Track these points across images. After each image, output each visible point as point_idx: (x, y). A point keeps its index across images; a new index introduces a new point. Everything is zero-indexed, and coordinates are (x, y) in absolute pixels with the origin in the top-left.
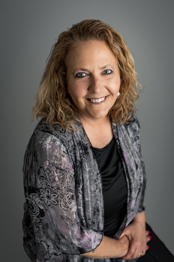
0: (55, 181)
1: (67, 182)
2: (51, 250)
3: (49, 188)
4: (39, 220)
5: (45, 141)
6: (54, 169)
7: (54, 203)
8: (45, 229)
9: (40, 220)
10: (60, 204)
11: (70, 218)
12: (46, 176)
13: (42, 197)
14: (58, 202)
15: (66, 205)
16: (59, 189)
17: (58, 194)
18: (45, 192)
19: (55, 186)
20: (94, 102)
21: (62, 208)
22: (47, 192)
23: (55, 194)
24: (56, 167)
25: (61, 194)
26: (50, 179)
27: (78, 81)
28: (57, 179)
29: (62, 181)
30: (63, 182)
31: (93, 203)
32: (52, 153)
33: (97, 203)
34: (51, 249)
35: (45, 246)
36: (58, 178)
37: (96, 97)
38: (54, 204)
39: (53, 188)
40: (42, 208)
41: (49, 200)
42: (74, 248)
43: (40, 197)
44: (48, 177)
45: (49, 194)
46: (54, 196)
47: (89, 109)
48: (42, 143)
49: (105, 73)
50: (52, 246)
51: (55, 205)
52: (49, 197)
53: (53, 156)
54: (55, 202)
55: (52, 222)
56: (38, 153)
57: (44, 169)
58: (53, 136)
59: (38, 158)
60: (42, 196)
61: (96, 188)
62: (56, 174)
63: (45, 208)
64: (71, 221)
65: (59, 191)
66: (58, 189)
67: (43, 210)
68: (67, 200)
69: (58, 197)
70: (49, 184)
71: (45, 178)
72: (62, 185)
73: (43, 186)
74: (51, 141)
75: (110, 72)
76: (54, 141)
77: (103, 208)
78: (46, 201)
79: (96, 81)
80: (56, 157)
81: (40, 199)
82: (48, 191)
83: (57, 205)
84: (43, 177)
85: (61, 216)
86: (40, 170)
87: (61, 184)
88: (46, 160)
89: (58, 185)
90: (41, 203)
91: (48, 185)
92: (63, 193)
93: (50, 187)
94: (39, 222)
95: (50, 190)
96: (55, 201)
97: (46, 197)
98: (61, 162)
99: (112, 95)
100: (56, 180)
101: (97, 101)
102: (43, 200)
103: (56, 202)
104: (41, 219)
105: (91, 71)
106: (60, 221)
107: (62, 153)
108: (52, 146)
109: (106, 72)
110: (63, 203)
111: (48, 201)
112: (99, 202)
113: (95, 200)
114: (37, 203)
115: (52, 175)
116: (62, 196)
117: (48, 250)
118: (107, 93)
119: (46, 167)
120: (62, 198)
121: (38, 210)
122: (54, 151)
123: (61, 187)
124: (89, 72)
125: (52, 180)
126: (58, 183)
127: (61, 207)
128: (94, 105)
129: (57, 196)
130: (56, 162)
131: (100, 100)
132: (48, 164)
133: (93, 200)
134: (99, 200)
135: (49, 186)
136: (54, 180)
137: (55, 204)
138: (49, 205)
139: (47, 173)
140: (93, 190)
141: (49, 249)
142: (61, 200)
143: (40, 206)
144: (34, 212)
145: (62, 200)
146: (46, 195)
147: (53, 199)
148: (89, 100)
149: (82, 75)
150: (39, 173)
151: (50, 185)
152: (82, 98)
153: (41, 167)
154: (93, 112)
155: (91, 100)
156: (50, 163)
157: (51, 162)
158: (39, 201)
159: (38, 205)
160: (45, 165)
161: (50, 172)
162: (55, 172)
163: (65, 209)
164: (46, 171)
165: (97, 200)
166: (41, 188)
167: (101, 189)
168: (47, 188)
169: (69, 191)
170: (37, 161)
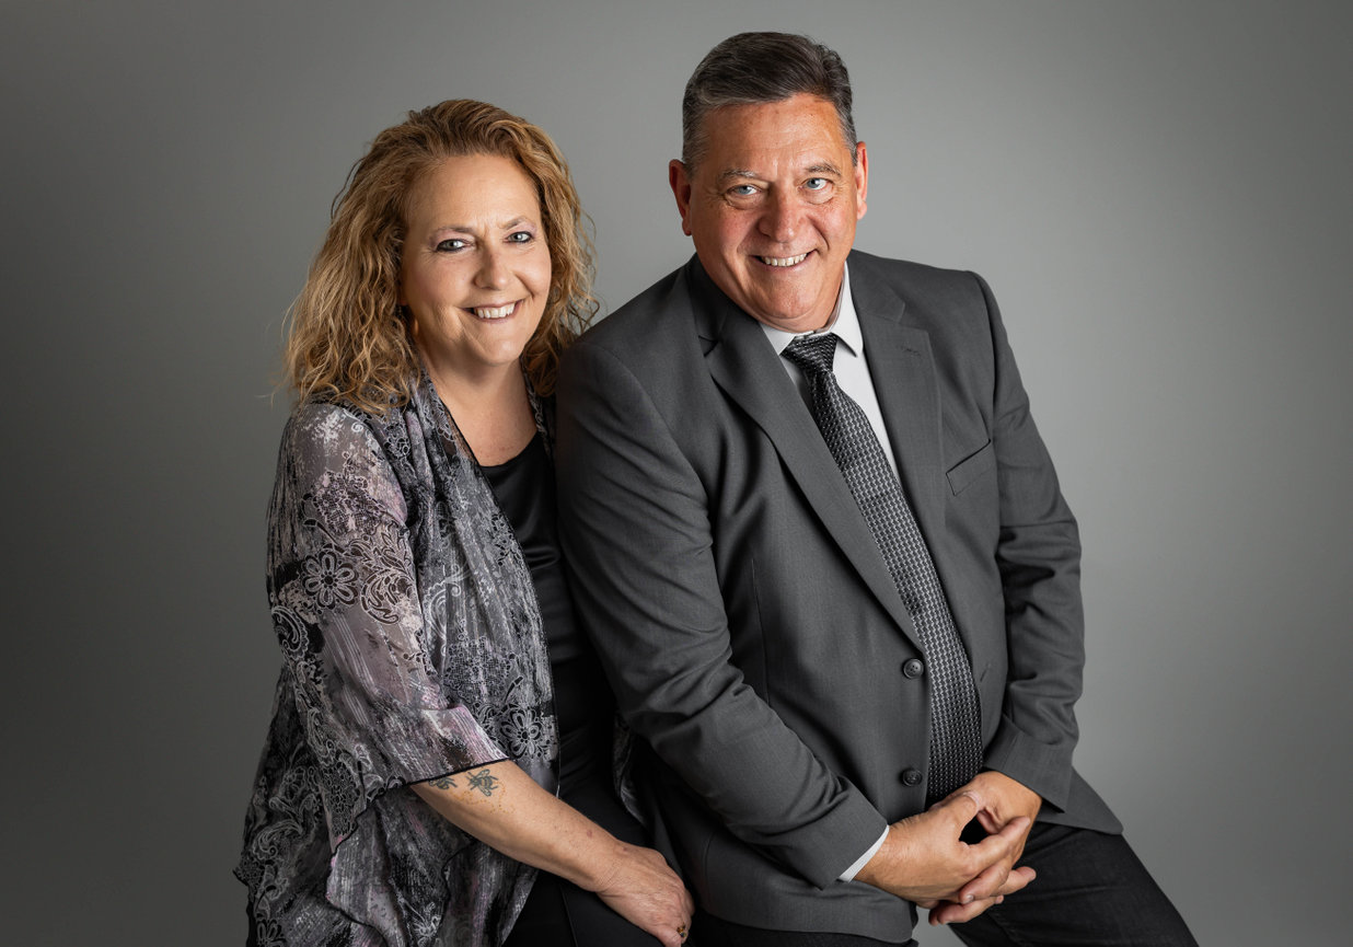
0: (346, 530)
1: (383, 534)
2: (369, 779)
3: (330, 553)
4: (314, 667)
5: (321, 421)
6: (344, 497)
7: (343, 597)
8: (333, 691)
9: (315, 664)
10: (363, 599)
11: (399, 644)
12: (322, 518)
13: (311, 585)
14: (356, 594)
15: (380, 605)
16: (358, 554)
17: (358, 567)
18: (318, 567)
19: (347, 546)
20: (488, 315)
21: (370, 613)
22: (324, 564)
23: (348, 570)
24: (349, 493)
25: (365, 568)
26: (332, 527)
27: (443, 259)
28: (351, 523)
29: (365, 529)
30: (368, 533)
31: (506, 599)
32: (339, 451)
33: (515, 596)
34: (370, 775)
35: (350, 768)
36: (354, 522)
37: (493, 302)
38: (344, 601)
39: (342, 551)
40: (312, 619)
41: (331, 587)
42: (430, 744)
43: (307, 586)
44: (326, 519)
45: (332, 569)
46: (346, 574)
47: (471, 337)
48: (312, 428)
49: (514, 239)
50: (368, 762)
51: (347, 603)
52: (329, 580)
53: (343, 460)
54: (346, 594)
55: (346, 660)
56: (299, 460)
57: (315, 500)
58: (345, 410)
59: (299, 473)
60: (310, 581)
61: (502, 554)
62: (348, 511)
63: (321, 618)
64: (406, 656)
65: (358, 558)
66: (356, 552)
67: (316, 625)
68: (383, 590)
69: (355, 579)
70: (329, 540)
71: (319, 525)
72: (368, 542)
73: (314, 548)
74: (339, 422)
75: (525, 237)
76: (348, 422)
77: (536, 610)
78: (322, 596)
79: (494, 258)
80: (350, 462)
81: (307, 591)
82: (327, 560)
83: (352, 602)
84: (313, 522)
85: (370, 636)
86: (303, 504)
87: (366, 539)
88: (321, 472)
89: (353, 541)
90: (309, 604)
91: (327, 542)
92: (370, 565)
93: (333, 550)
94: (315, 675)
95: (331, 558)
96: (348, 590)
97: (322, 582)
98: (364, 478)
99: (533, 296)
100: (350, 528)
101: (496, 313)
102: (314, 593)
103: (351, 593)
104: (319, 659)
105: (481, 232)
106: (370, 652)
107: (368, 454)
108: (340, 434)
109: (516, 237)
110: (371, 597)
111: (327, 593)
112: (520, 593)
113: (508, 589)
114: (298, 610)
115: (338, 513)
116: (370, 574)
117: (362, 781)
118: (520, 292)
119: (320, 493)
120: (369, 582)
121: (304, 633)
122: (344, 446)
123: (363, 547)
124: (476, 237)
125: (336, 528)
126: (356, 536)
127: (366, 609)
128: (487, 325)
129: (352, 575)
130: (351, 478)
131: (503, 312)
132: (326, 483)
133: (501, 587)
134: (519, 584)
135: (330, 546)
136: (343, 526)
137: (348, 599)
138: (331, 607)
139: (324, 508)
140: (490, 558)
141: (364, 777)
142: (366, 587)
143: (305, 617)
144: (296, 646)
145: (369, 586)
146: (322, 576)
147: (341, 584)
148: (472, 311)
149: (452, 245)
150: (301, 515)
151: (333, 543)
152: (454, 306)
153: (307, 496)
154: (484, 345)
155: (480, 312)
156: (332, 480)
157: (336, 477)
158: (304, 599)
159: (302, 614)
160: (317, 487)
161: (333, 505)
162: (345, 506)
163: (380, 614)
164: (321, 502)
165: (514, 587)
166: (309, 557)
167: (520, 555)
168: (323, 553)
169: (393, 564)
170: (295, 482)
